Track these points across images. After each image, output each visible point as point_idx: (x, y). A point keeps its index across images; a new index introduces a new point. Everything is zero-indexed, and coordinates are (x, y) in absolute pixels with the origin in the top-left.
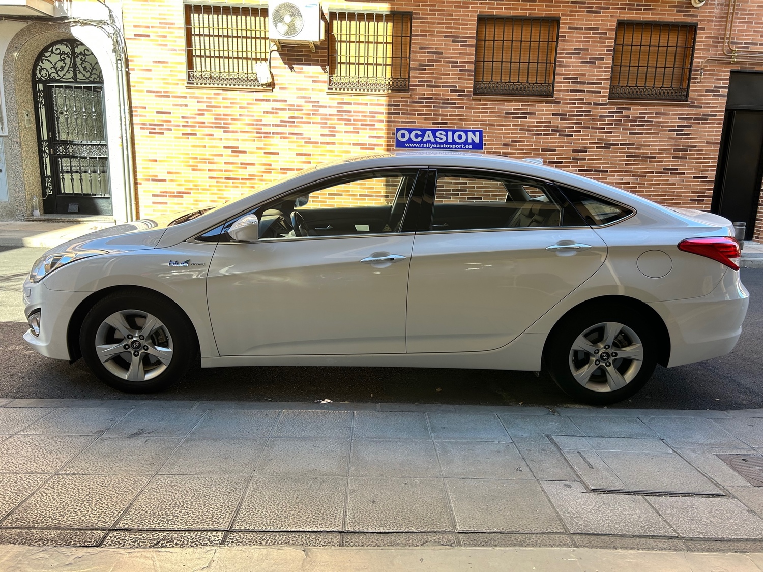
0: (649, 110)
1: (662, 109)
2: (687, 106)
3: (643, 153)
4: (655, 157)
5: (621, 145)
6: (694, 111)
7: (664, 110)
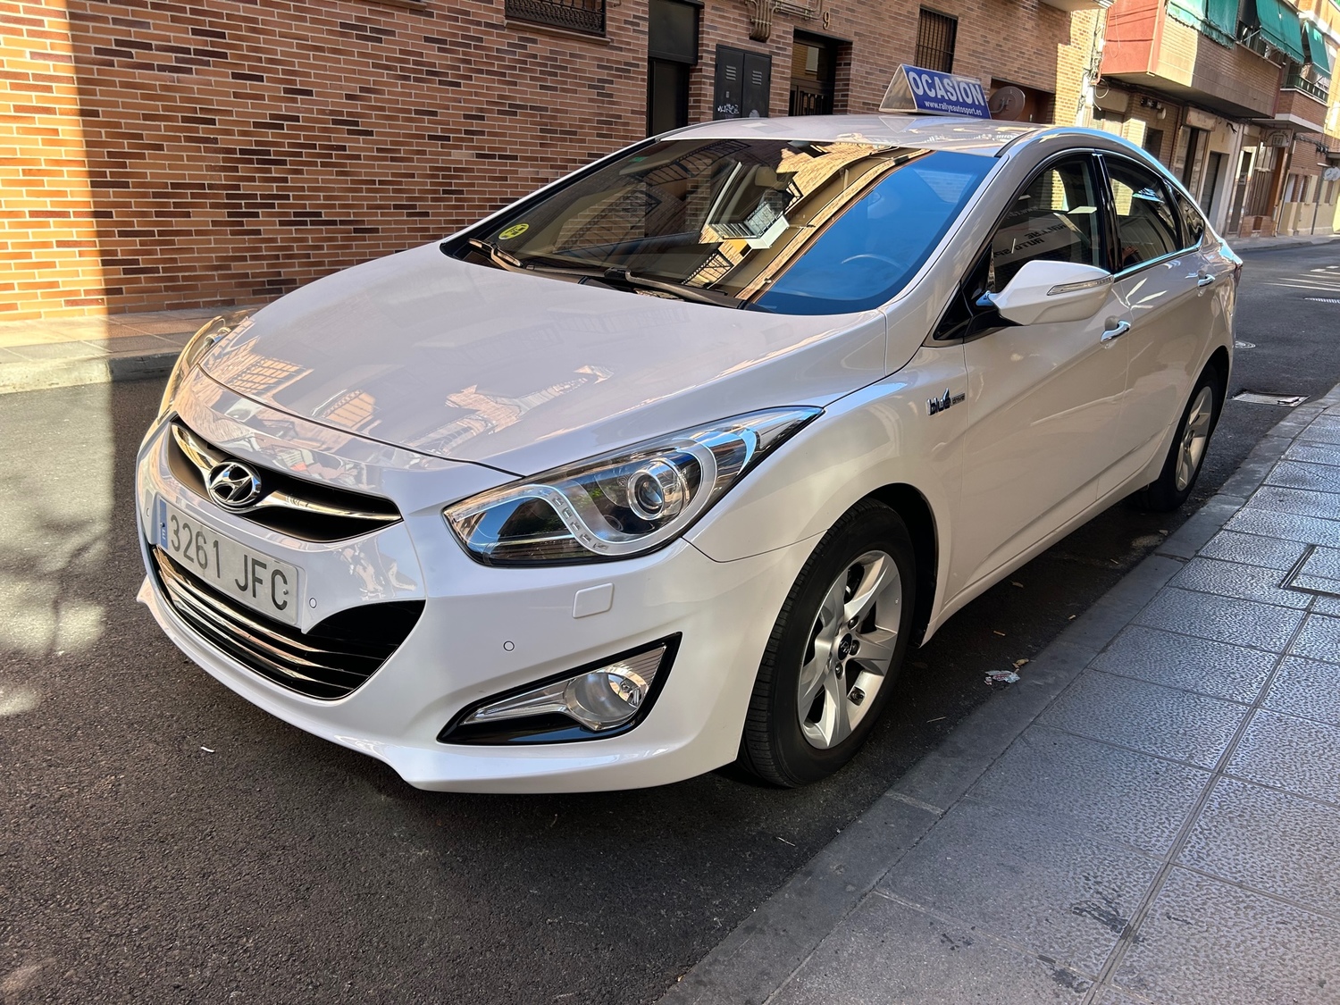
0: (561, 46)
1: (576, 47)
2: (605, 44)
3: (561, 125)
4: (575, 133)
5: (532, 108)
6: (615, 55)
7: (581, 49)
